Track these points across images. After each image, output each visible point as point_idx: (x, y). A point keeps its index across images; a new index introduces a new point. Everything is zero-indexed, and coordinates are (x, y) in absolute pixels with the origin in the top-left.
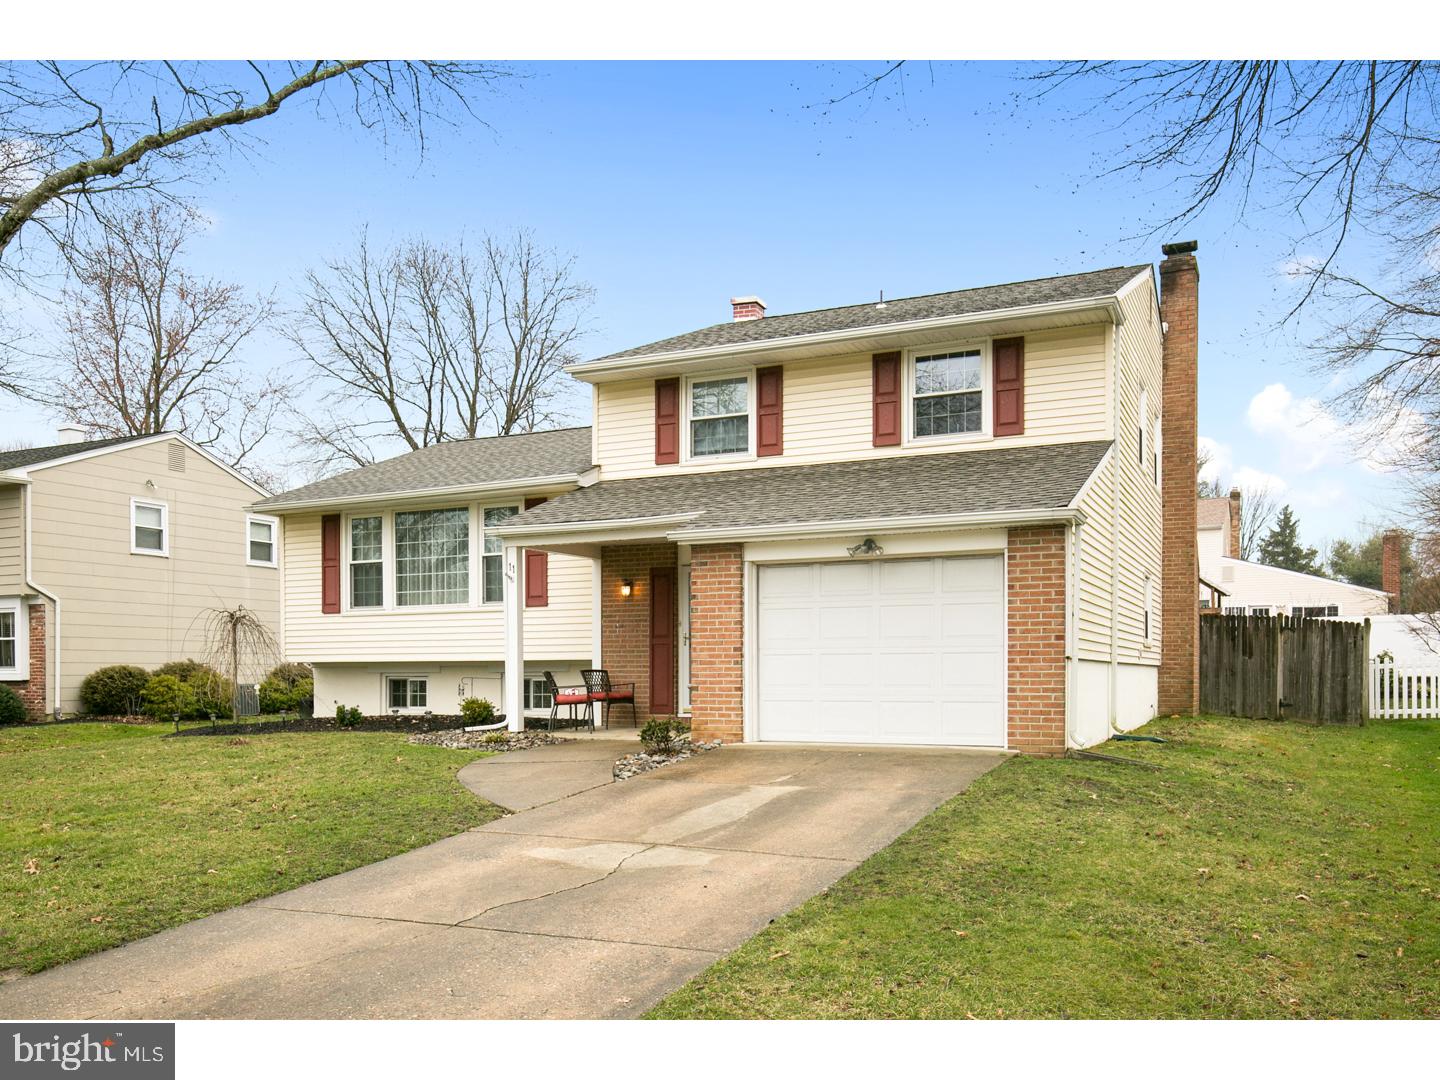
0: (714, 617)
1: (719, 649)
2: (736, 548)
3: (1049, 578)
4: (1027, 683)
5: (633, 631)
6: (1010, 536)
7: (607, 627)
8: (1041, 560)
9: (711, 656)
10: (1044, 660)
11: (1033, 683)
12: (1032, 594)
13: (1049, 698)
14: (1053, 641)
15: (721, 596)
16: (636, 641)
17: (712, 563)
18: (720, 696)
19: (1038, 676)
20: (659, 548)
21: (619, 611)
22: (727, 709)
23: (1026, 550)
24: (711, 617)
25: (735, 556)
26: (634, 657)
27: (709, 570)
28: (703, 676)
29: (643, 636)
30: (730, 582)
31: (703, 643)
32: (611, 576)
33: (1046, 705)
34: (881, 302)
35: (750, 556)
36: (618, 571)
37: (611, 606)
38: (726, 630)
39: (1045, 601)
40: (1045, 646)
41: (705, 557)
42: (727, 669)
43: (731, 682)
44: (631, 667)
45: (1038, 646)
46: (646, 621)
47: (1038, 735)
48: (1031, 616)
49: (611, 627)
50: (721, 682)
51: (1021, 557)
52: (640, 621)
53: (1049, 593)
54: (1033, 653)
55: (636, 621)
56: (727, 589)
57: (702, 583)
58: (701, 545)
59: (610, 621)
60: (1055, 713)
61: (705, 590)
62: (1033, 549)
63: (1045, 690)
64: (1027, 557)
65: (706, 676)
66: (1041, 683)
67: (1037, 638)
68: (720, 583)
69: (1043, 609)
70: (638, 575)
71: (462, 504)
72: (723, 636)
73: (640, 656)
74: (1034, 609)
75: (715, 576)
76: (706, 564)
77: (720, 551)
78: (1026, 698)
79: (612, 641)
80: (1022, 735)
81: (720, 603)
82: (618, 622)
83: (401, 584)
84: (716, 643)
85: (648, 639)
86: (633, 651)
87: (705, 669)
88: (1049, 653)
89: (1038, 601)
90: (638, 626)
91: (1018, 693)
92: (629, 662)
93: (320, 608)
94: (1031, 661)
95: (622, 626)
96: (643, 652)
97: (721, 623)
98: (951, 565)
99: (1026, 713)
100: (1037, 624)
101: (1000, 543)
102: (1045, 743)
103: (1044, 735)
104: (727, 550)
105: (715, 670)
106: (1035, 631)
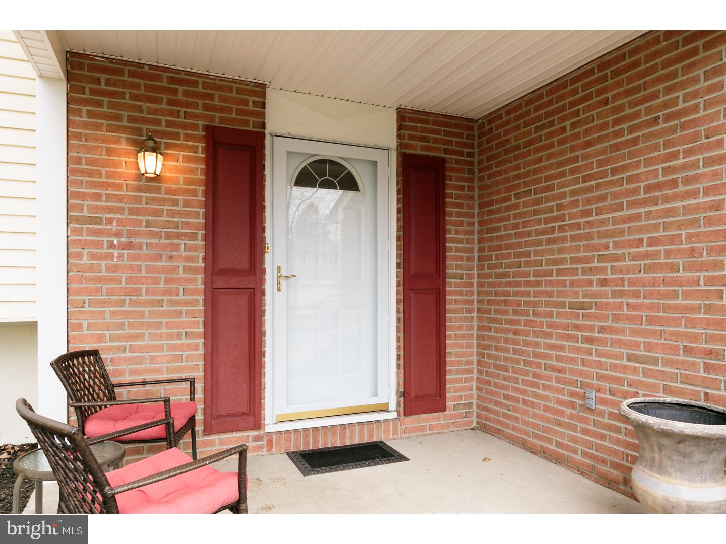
16: (167, 282)
20: (230, 89)
21: (118, 210)
26: (162, 314)
29: (187, 270)
32: (98, 127)
36: (117, 118)
37: (98, 197)
44: (153, 337)
46: (193, 237)
49: (99, 245)
52: (178, 236)
55: (169, 236)
70: (176, 135)
73: (178, 314)
82: (118, 234)
85: (200, 277)
90: (175, 247)
92: (149, 325)
95: (129, 246)
96: (187, 303)
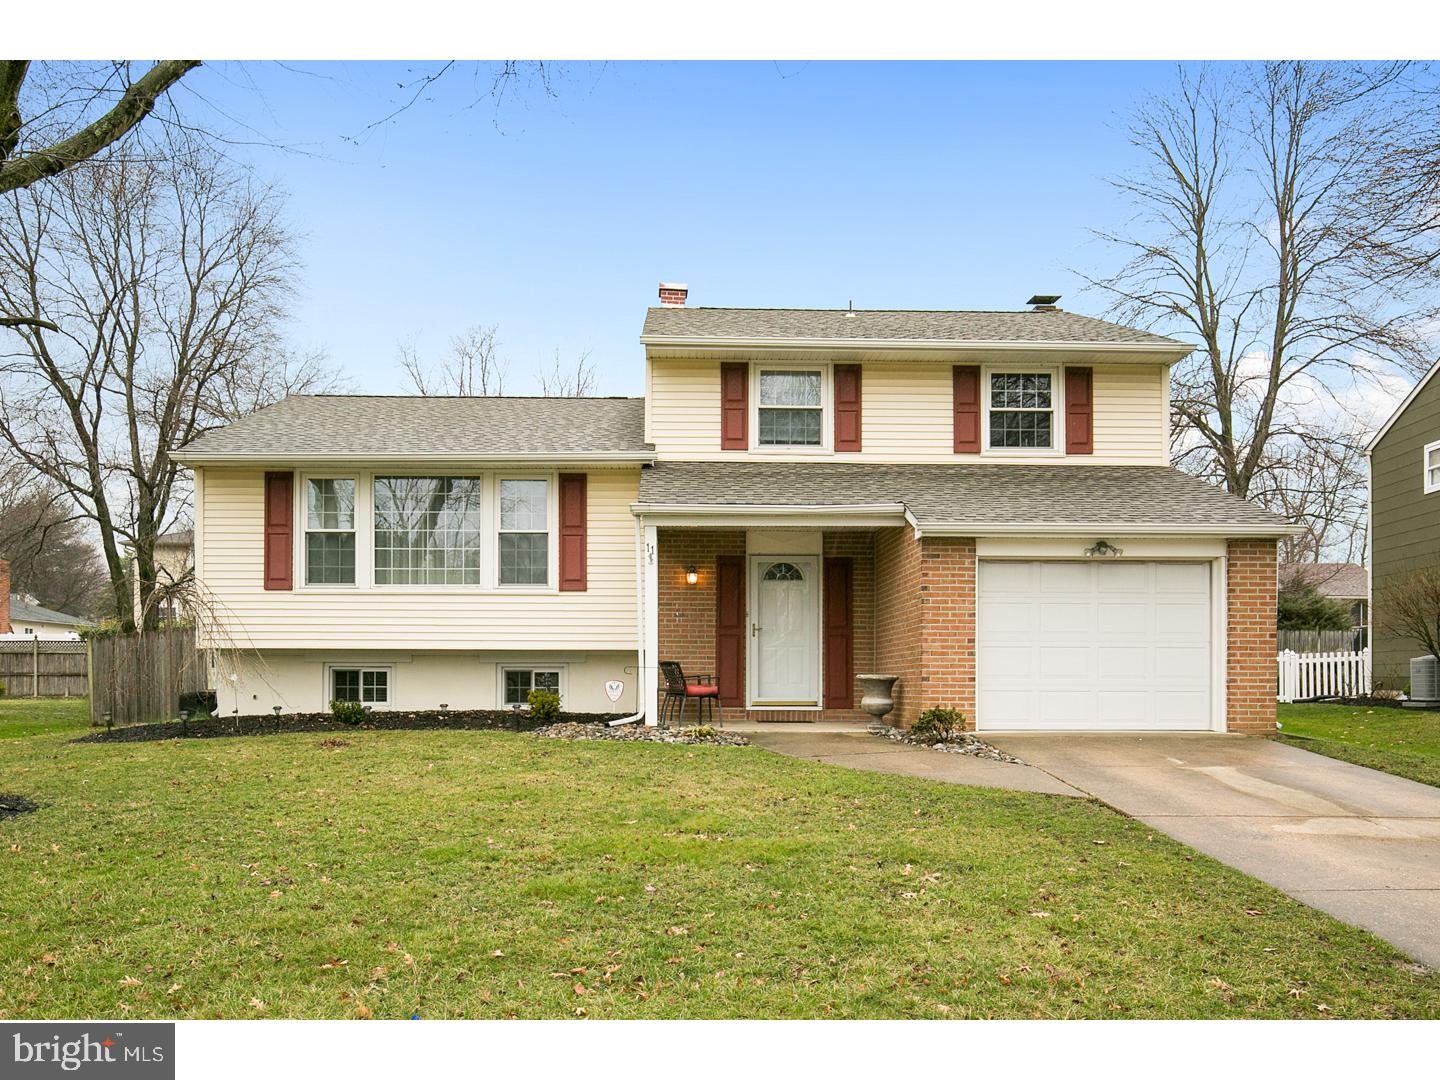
0: (947, 609)
1: (952, 641)
2: (968, 543)
3: (1265, 585)
4: (1246, 674)
5: (696, 621)
6: (1229, 546)
7: (665, 615)
8: (1258, 568)
9: (943, 647)
10: (1261, 655)
11: (1251, 675)
12: (1250, 598)
13: (1265, 687)
14: (1268, 638)
15: (953, 589)
16: (699, 632)
17: (944, 556)
18: (954, 686)
19: (1255, 668)
20: (727, 536)
21: (679, 599)
22: (960, 699)
23: (1245, 559)
24: (943, 609)
25: (970, 551)
26: (697, 648)
27: (942, 562)
28: (934, 666)
29: (709, 626)
30: (964, 576)
31: (935, 634)
32: (670, 562)
33: (1262, 694)
34: (850, 311)
35: (982, 551)
36: (678, 557)
37: (670, 594)
38: (960, 622)
39: (1261, 604)
40: (1261, 642)
41: (936, 550)
42: (960, 660)
43: (965, 673)
45: (1255, 642)
46: (711, 610)
47: (1256, 719)
48: (1249, 617)
49: (670, 615)
50: (954, 673)
51: (1242, 565)
52: (704, 610)
53: (1264, 598)
54: (1251, 649)
55: (701, 610)
56: (961, 582)
57: (934, 575)
58: (936, 538)
59: (667, 610)
60: (1270, 700)
61: (938, 582)
62: (1252, 559)
63: (1261, 681)
64: (1246, 565)
65: (938, 666)
66: (1258, 674)
67: (1254, 636)
68: (953, 575)
69: (1260, 610)
70: (703, 562)
71: (473, 473)
72: (957, 628)
73: (704, 647)
74: (1252, 610)
75: (949, 569)
76: (938, 556)
77: (954, 544)
78: (1245, 688)
79: (670, 631)
80: (1242, 719)
81: (954, 595)
82: (678, 610)
83: (381, 559)
84: (949, 635)
85: (714, 630)
86: (696, 642)
87: (935, 660)
88: (1264, 649)
89: (1255, 604)
90: (703, 615)
91: (1239, 684)
92: (691, 653)
93: (262, 583)
94: (1250, 655)
95: (683, 615)
96: (708, 642)
97: (954, 615)
98: (1162, 569)
99: (1245, 700)
100: (1255, 623)
101: (1220, 552)
102: (1262, 726)
103: (1262, 719)
104: (961, 544)
105: (947, 661)
106: (1253, 629)
